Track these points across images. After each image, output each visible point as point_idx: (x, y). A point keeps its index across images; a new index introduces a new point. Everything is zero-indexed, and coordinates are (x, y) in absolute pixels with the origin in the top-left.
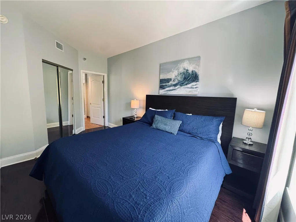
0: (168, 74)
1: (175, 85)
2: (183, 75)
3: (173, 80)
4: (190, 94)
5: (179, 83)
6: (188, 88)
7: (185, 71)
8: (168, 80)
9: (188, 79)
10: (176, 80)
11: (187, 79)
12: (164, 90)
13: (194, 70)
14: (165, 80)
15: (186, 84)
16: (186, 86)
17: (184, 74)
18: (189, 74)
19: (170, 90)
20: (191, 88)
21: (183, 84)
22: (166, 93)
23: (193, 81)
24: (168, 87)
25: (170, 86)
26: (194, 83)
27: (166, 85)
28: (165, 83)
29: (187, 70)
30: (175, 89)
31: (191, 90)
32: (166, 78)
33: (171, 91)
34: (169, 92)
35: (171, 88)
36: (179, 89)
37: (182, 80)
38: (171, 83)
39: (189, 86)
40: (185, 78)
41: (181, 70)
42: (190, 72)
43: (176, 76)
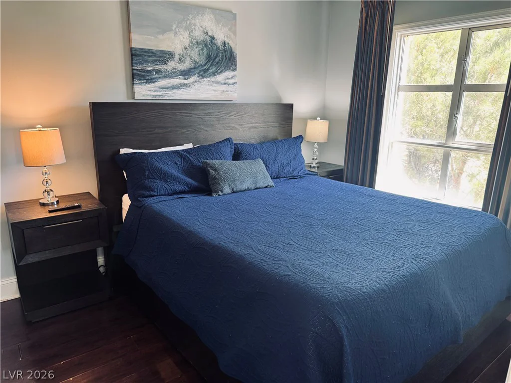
0: (160, 37)
1: (186, 74)
2: (205, 49)
3: (177, 57)
4: (223, 97)
5: (194, 68)
6: (217, 83)
7: (208, 39)
8: (165, 57)
9: (217, 60)
10: (188, 59)
11: (214, 60)
12: (153, 84)
13: (227, 40)
14: (151, 53)
15: (214, 74)
16: (213, 79)
17: (206, 45)
18: (218, 48)
19: (173, 88)
20: (225, 84)
21: (206, 71)
22: (159, 96)
23: (227, 68)
24: (165, 77)
25: (171, 75)
26: (229, 73)
27: (158, 71)
28: (154, 62)
29: (213, 38)
30: (186, 85)
31: (224, 87)
32: (154, 48)
33: (175, 91)
34: (170, 93)
35: (176, 81)
36: (197, 86)
37: (202, 60)
38: (171, 65)
39: (220, 78)
40: (209, 58)
41: (198, 35)
42: (219, 43)
43: (185, 48)
